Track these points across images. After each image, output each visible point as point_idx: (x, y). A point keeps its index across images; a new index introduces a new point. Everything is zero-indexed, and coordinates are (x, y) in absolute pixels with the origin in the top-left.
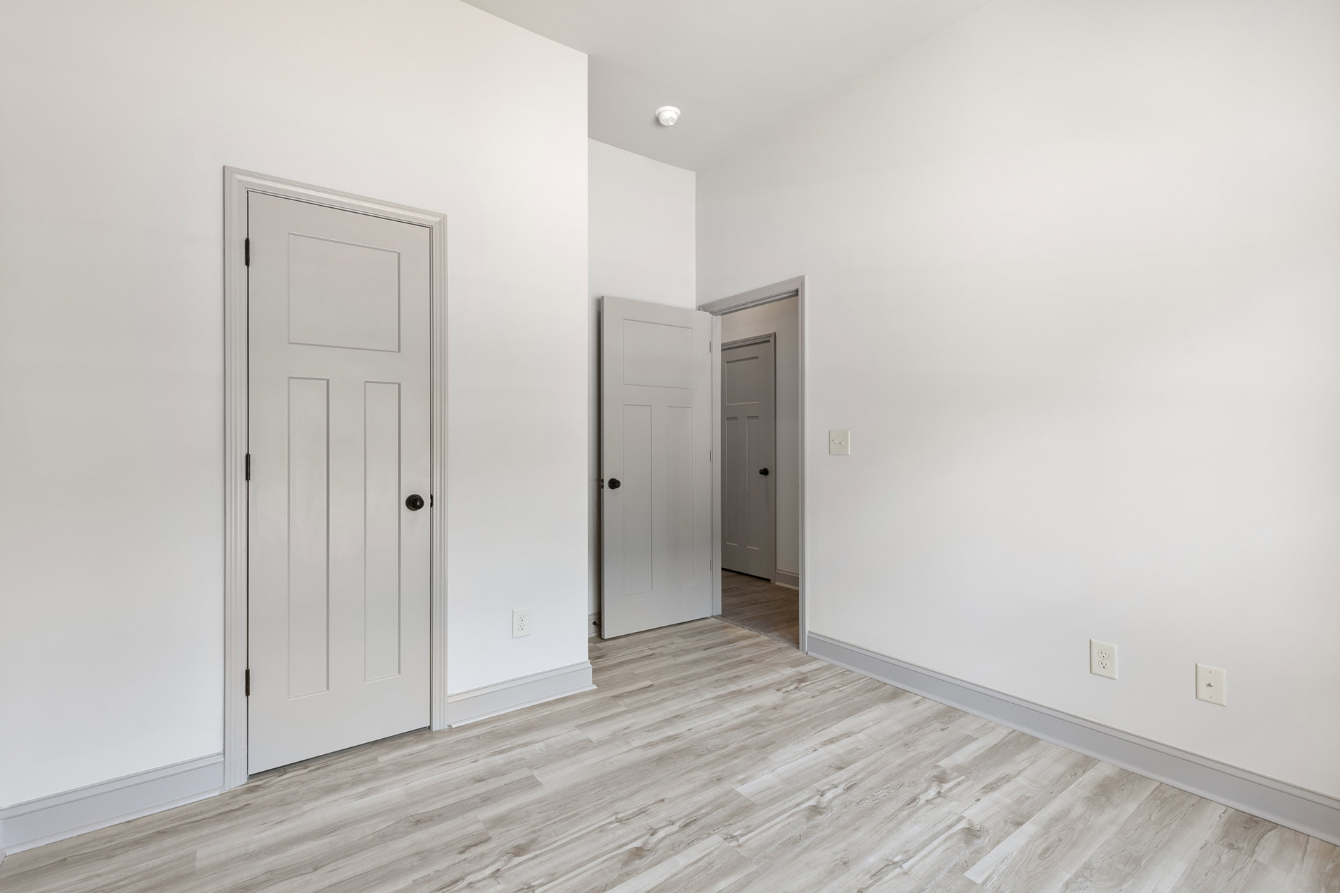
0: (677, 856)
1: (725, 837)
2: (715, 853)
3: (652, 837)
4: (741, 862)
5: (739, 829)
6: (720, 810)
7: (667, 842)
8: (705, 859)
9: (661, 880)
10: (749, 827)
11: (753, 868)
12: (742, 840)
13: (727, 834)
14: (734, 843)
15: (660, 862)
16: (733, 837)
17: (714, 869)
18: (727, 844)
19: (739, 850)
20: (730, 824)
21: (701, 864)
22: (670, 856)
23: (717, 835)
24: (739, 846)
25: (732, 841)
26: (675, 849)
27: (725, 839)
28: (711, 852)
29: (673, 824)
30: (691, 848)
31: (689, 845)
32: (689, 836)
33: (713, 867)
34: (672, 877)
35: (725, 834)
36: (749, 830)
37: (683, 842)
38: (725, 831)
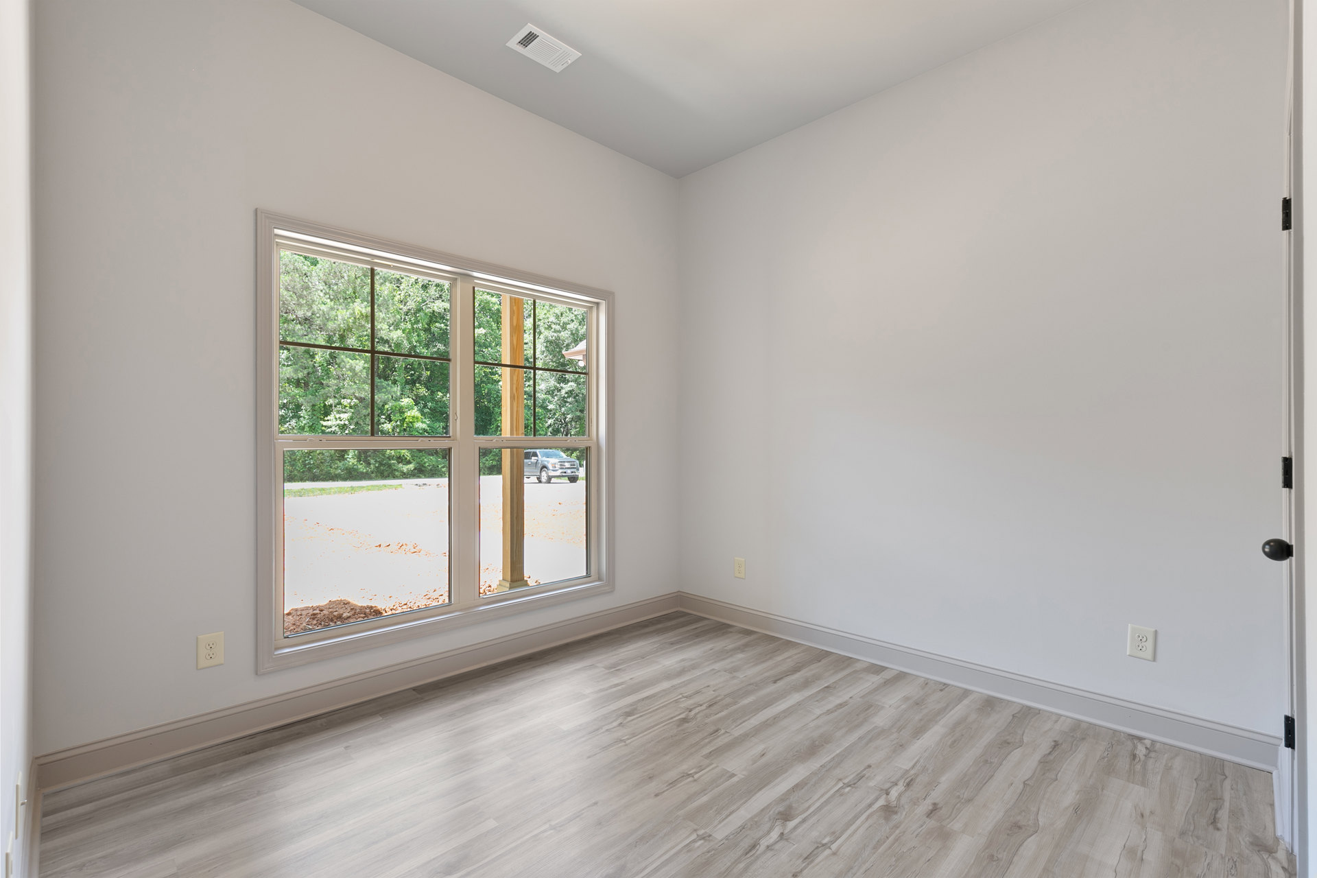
0: (749, 816)
1: (711, 838)
2: (716, 822)
3: (782, 831)
4: (691, 817)
5: (699, 847)
6: (723, 869)
7: (766, 827)
8: (724, 816)
9: (754, 798)
10: (688, 851)
11: (681, 813)
12: (694, 836)
13: (709, 841)
14: (701, 832)
15: (762, 810)
16: (703, 838)
17: (715, 808)
18: (708, 830)
19: (696, 827)
20: (709, 852)
21: (727, 813)
22: (756, 816)
23: (720, 839)
24: (696, 830)
25: (703, 834)
26: (754, 822)
27: (710, 836)
28: (720, 822)
29: (768, 847)
30: (739, 825)
31: (743, 828)
32: (746, 836)
33: (716, 811)
34: (746, 801)
35: (712, 840)
36: (688, 848)
37: (750, 829)
38: (712, 843)
